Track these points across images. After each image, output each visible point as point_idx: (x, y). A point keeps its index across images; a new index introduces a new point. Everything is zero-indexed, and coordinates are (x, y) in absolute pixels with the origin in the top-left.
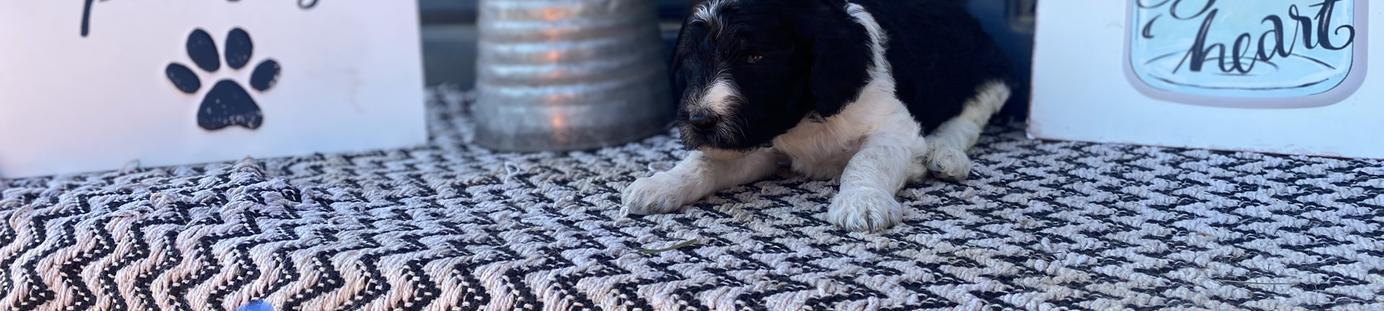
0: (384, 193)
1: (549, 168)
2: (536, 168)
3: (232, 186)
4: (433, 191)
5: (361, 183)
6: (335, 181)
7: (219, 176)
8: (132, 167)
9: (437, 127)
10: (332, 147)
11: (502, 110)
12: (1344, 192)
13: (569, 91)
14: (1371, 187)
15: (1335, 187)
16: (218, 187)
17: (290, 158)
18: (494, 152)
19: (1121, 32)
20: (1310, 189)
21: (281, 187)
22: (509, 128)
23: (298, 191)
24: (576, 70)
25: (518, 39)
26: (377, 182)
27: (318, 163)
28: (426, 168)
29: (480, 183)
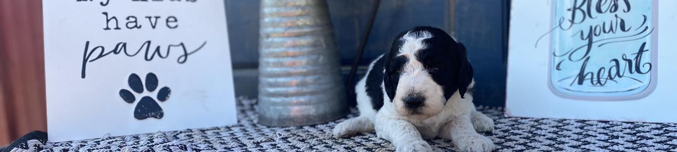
0: (223, 146)
1: (295, 134)
2: (289, 135)
3: (156, 144)
4: (245, 145)
5: (212, 142)
6: (200, 142)
7: (149, 140)
8: (107, 136)
9: (241, 116)
10: (195, 126)
11: (272, 108)
12: (658, 139)
13: (302, 99)
14: (670, 136)
15: (654, 137)
16: (149, 145)
17: (176, 132)
18: (269, 127)
19: (547, 68)
20: (643, 138)
21: (178, 144)
22: (275, 116)
23: (185, 146)
24: (305, 90)
25: (279, 75)
26: (218, 141)
27: (190, 133)
28: (240, 135)
29: (265, 141)
